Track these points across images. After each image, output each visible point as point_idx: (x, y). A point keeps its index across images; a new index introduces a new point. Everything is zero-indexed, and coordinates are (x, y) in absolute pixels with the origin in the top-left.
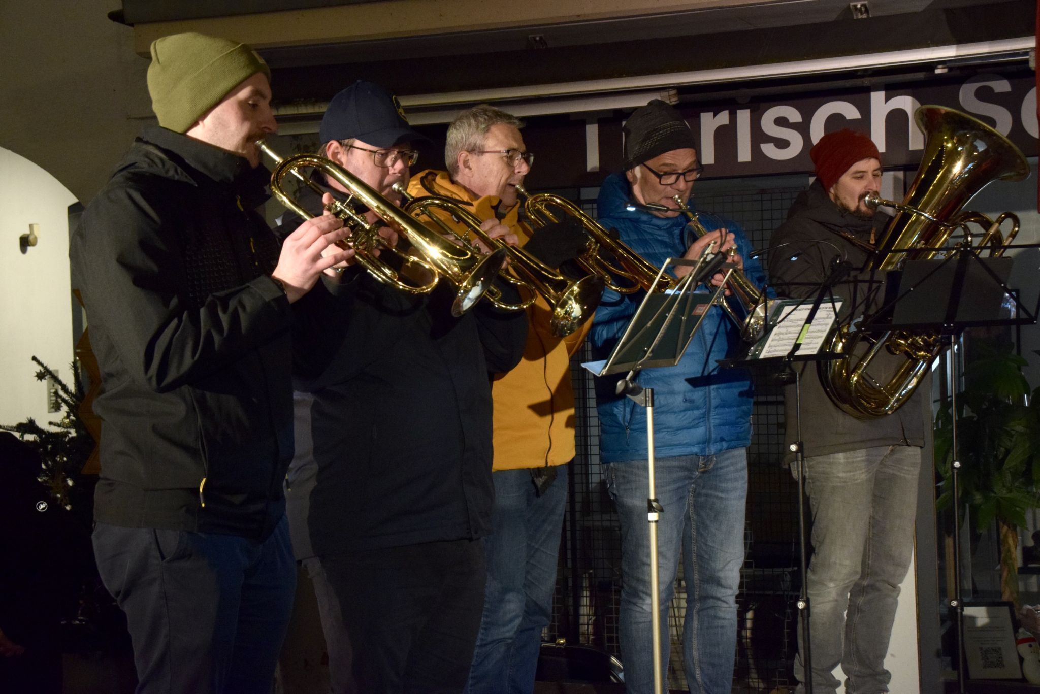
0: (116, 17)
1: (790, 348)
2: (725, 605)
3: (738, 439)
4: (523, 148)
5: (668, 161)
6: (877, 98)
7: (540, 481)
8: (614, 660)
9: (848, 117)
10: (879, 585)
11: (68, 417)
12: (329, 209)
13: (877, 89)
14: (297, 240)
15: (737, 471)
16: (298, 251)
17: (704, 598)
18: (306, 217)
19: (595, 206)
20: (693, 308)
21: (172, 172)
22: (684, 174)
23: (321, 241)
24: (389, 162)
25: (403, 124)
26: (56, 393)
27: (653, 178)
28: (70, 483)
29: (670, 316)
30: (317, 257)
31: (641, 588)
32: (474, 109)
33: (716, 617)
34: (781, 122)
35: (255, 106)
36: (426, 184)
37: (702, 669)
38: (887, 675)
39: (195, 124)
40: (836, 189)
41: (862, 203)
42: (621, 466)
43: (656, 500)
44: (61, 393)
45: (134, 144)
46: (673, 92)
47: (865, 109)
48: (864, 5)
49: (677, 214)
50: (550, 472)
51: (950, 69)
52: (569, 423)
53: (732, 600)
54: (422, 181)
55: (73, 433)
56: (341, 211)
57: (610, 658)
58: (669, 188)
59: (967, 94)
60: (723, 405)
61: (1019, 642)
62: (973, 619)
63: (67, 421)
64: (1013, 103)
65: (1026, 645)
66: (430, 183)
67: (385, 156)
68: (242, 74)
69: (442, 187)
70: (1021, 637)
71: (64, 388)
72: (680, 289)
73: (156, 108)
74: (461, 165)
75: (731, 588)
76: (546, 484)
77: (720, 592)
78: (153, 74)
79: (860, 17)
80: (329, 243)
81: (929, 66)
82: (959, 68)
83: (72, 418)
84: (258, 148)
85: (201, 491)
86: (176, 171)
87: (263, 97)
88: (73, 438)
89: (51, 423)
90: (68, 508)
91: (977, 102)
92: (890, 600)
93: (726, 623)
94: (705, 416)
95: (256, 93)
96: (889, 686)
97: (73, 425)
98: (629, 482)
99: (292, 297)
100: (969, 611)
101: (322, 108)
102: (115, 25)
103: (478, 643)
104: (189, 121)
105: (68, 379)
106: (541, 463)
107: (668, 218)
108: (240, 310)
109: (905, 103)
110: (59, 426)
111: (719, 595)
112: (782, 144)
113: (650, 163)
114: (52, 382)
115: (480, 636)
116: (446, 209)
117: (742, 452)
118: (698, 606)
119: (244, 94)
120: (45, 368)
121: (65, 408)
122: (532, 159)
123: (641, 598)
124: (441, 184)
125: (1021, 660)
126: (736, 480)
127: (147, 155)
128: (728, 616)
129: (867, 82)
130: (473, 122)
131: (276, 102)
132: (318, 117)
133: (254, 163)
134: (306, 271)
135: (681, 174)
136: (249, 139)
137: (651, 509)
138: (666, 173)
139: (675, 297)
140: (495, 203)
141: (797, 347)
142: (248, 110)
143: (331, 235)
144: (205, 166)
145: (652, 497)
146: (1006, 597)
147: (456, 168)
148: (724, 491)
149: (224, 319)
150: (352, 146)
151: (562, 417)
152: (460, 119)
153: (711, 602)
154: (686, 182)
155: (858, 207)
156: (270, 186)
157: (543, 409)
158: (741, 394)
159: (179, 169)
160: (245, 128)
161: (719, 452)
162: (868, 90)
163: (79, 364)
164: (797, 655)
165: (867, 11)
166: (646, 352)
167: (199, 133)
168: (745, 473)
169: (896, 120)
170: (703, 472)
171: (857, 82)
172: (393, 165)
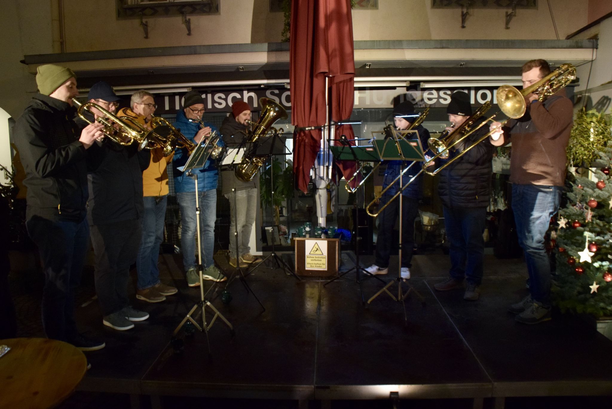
0: (23, 62)
1: (232, 161)
2: (210, 232)
3: (213, 187)
4: (153, 103)
5: (196, 107)
6: (245, 92)
7: (157, 201)
8: (175, 246)
9: (238, 97)
10: (248, 225)
11: (11, 181)
12: (97, 120)
13: (245, 90)
14: (87, 130)
15: (213, 195)
16: (88, 133)
17: (205, 231)
18: (90, 123)
19: (176, 119)
20: (208, 150)
21: (44, 108)
22: (200, 111)
23: (95, 130)
24: (110, 106)
25: (114, 95)
26: (7, 174)
27: (191, 111)
28: (12, 201)
29: (202, 153)
30: (94, 135)
31: (188, 229)
32: (140, 91)
33: (209, 236)
34: (220, 98)
35: (71, 88)
36: (124, 112)
37: (205, 251)
38: (249, 248)
39: (52, 93)
40: (238, 117)
41: (245, 122)
42: (180, 194)
43: (199, 208)
44: (8, 174)
45: (32, 99)
46: (191, 88)
47: (242, 95)
48: (242, 68)
49: (198, 122)
50: (161, 198)
51: (265, 86)
52: (167, 183)
53: (213, 231)
54: (123, 111)
55: (12, 186)
56: (101, 121)
57: (174, 246)
58: (196, 115)
59: (268, 93)
60: (209, 177)
61: (280, 235)
62: (269, 230)
63: (10, 183)
64: (279, 96)
65: (281, 236)
66: (126, 112)
67: (109, 104)
68: (67, 77)
69: (129, 113)
70: (280, 234)
71: (9, 173)
72: (205, 145)
73: (39, 88)
74: (134, 107)
75: (212, 228)
76: (159, 201)
77: (209, 229)
78: (38, 77)
79: (241, 71)
80: (98, 130)
81: (259, 85)
82: (267, 86)
83: (12, 182)
84: (73, 101)
85: (59, 208)
86: (46, 107)
87: (74, 85)
88: (12, 188)
89: (5, 183)
90: (12, 208)
91: (271, 95)
92: (250, 228)
93: (211, 238)
94: (204, 180)
95: (72, 83)
96: (250, 251)
97: (12, 184)
98: (182, 199)
99: (86, 148)
100: (266, 228)
101: (88, 90)
102: (22, 65)
103: (143, 248)
104: (50, 91)
105: (10, 170)
106: (157, 195)
107: (195, 123)
108: (69, 150)
109: (252, 94)
110: (8, 184)
111: (209, 230)
112: (220, 104)
113: (191, 107)
114: (5, 171)
115: (143, 246)
116: (129, 120)
117: (215, 190)
118: (203, 233)
119: (68, 83)
120: (3, 167)
121: (9, 179)
122: (157, 107)
123: (187, 231)
124: (129, 112)
125: (280, 240)
126: (213, 198)
127: (36, 103)
128: (212, 236)
129: (243, 88)
130: (139, 95)
131: (78, 87)
132: (88, 92)
133: (72, 105)
134: (91, 139)
135: (199, 111)
136: (70, 98)
137: (197, 210)
138: (195, 110)
139: (204, 147)
140: (144, 118)
141: (234, 161)
142: (69, 88)
143: (98, 128)
144: (56, 105)
145: (197, 207)
146: (276, 224)
147: (133, 108)
148: (210, 201)
149: (64, 153)
150: (99, 101)
151: (164, 182)
152: (135, 93)
153: (207, 232)
154: (201, 113)
155: (244, 123)
156: (77, 113)
157: (159, 180)
158: (215, 174)
159: (47, 107)
160: (68, 94)
161: (207, 191)
162: (243, 90)
163: (13, 166)
164: (229, 245)
165: (243, 69)
166: (195, 164)
167: (53, 96)
168: (216, 196)
169: (250, 98)
170: (203, 196)
171: (240, 88)
172: (111, 107)
